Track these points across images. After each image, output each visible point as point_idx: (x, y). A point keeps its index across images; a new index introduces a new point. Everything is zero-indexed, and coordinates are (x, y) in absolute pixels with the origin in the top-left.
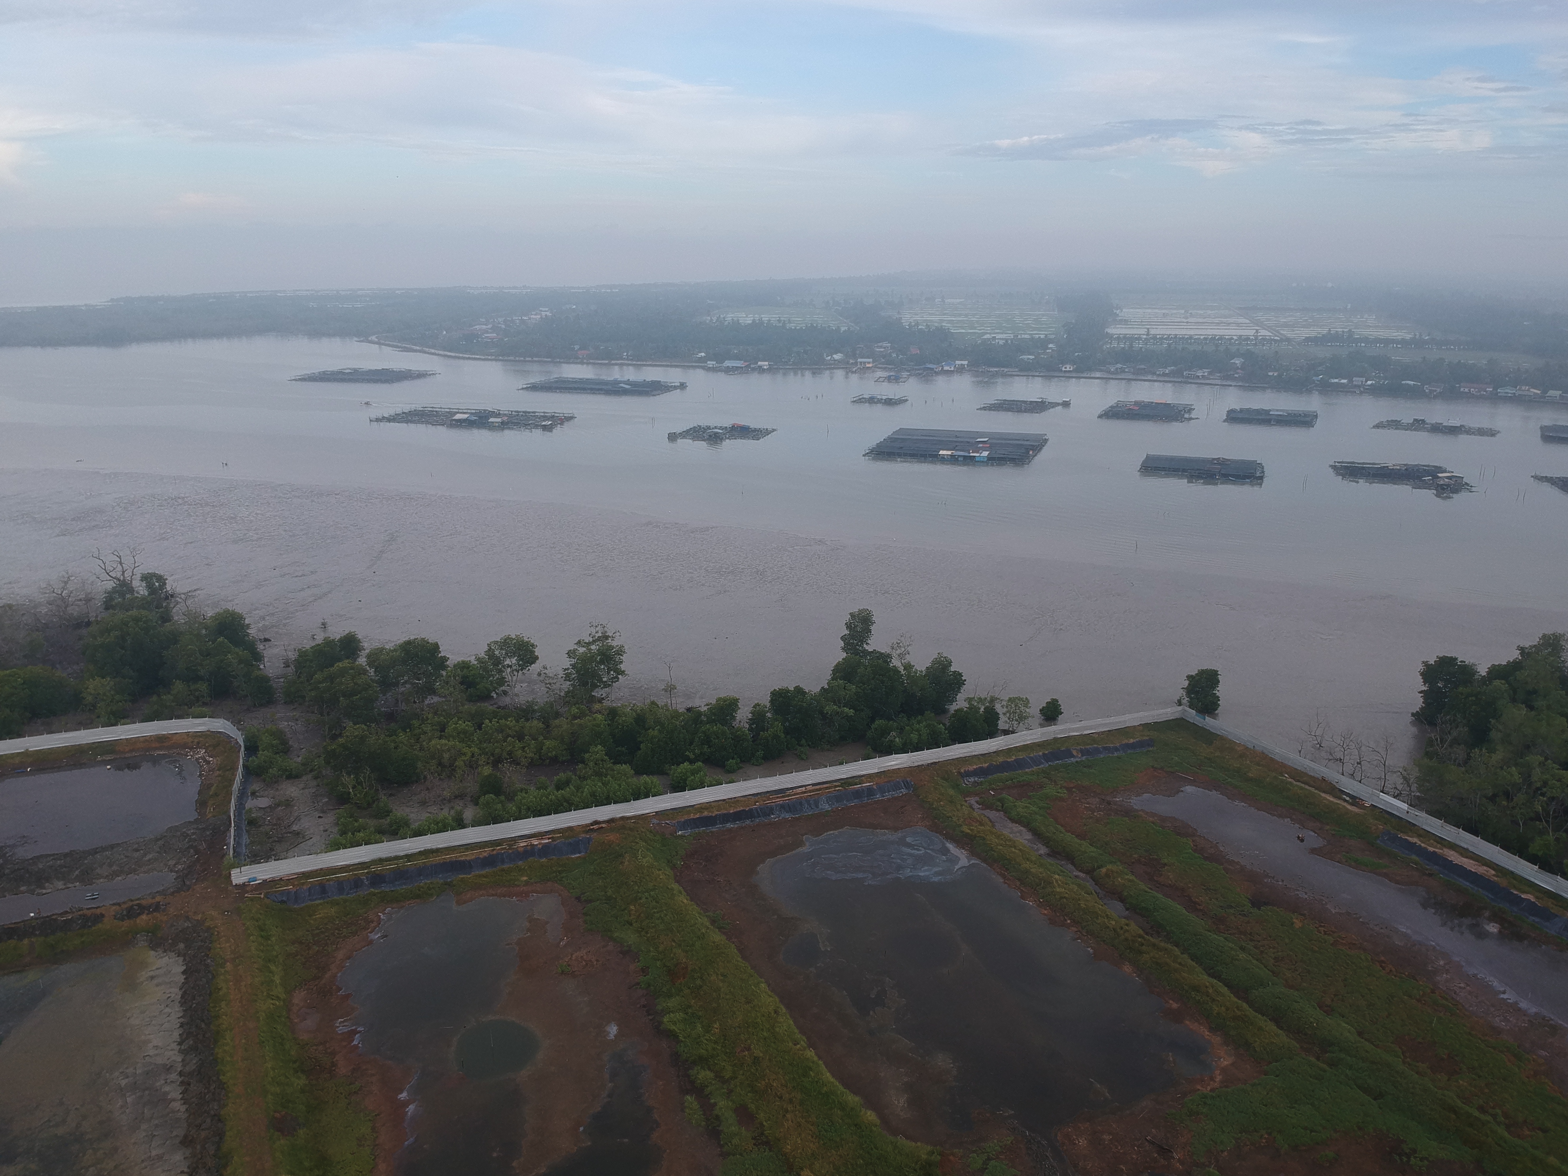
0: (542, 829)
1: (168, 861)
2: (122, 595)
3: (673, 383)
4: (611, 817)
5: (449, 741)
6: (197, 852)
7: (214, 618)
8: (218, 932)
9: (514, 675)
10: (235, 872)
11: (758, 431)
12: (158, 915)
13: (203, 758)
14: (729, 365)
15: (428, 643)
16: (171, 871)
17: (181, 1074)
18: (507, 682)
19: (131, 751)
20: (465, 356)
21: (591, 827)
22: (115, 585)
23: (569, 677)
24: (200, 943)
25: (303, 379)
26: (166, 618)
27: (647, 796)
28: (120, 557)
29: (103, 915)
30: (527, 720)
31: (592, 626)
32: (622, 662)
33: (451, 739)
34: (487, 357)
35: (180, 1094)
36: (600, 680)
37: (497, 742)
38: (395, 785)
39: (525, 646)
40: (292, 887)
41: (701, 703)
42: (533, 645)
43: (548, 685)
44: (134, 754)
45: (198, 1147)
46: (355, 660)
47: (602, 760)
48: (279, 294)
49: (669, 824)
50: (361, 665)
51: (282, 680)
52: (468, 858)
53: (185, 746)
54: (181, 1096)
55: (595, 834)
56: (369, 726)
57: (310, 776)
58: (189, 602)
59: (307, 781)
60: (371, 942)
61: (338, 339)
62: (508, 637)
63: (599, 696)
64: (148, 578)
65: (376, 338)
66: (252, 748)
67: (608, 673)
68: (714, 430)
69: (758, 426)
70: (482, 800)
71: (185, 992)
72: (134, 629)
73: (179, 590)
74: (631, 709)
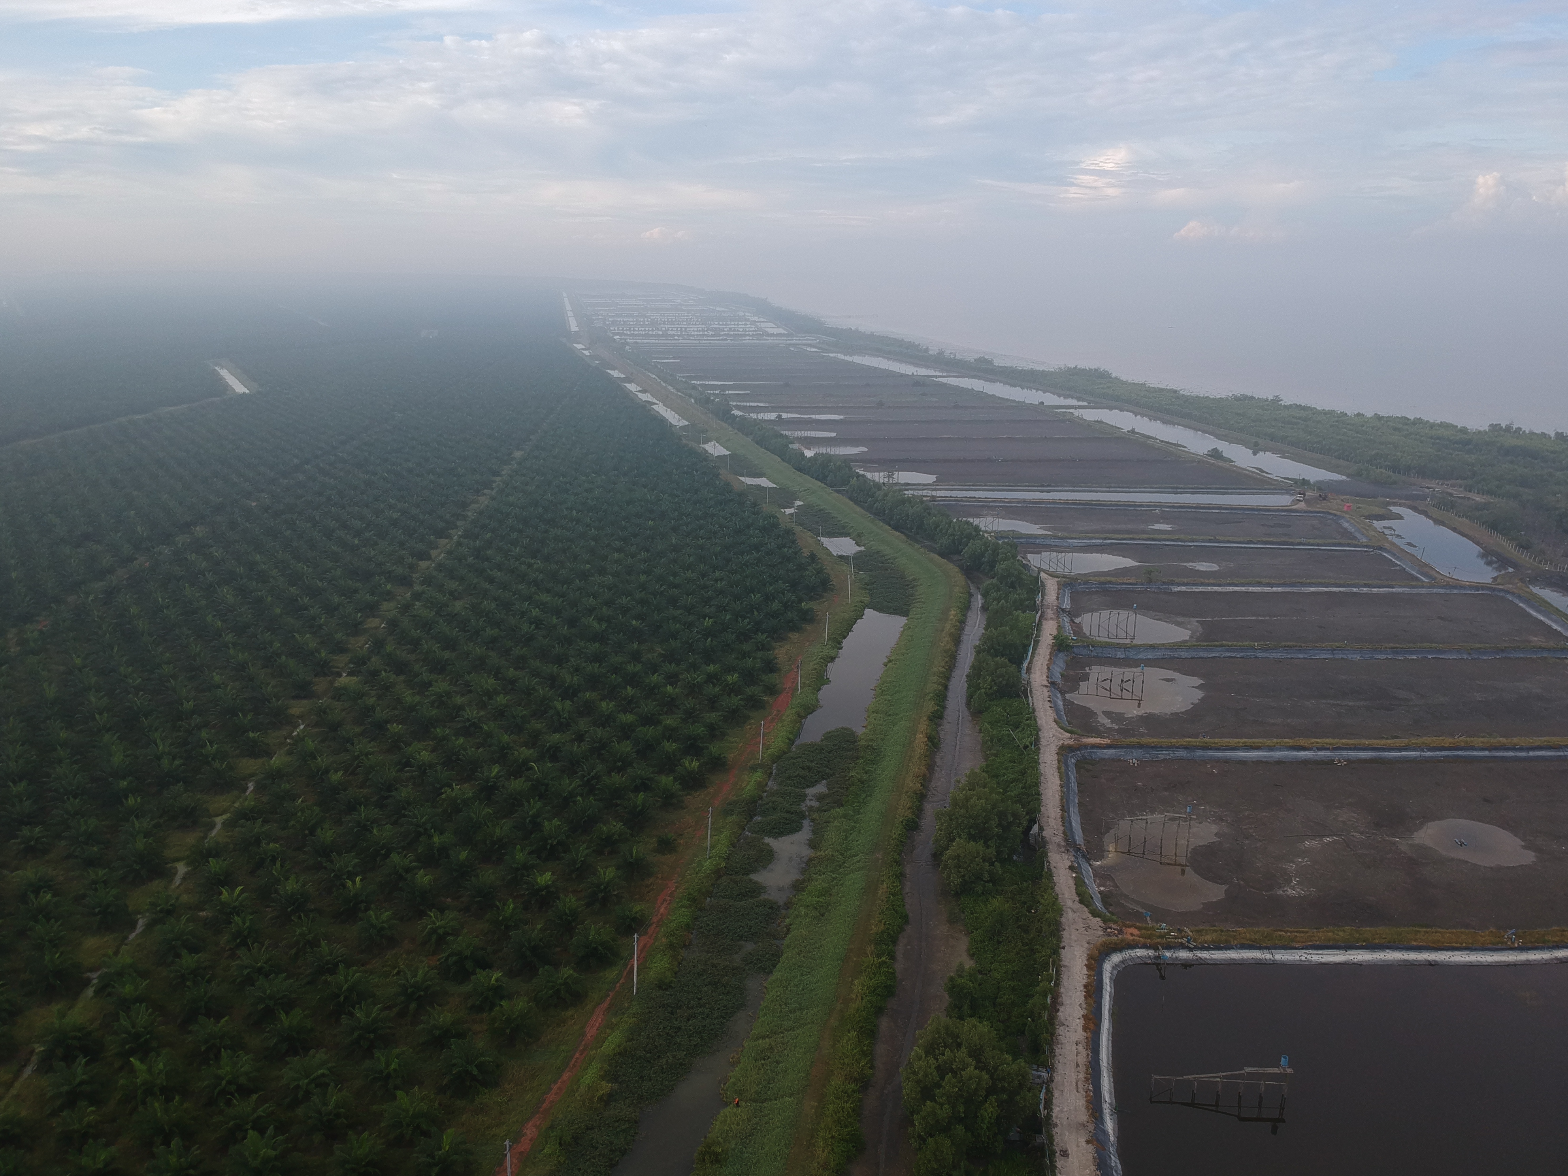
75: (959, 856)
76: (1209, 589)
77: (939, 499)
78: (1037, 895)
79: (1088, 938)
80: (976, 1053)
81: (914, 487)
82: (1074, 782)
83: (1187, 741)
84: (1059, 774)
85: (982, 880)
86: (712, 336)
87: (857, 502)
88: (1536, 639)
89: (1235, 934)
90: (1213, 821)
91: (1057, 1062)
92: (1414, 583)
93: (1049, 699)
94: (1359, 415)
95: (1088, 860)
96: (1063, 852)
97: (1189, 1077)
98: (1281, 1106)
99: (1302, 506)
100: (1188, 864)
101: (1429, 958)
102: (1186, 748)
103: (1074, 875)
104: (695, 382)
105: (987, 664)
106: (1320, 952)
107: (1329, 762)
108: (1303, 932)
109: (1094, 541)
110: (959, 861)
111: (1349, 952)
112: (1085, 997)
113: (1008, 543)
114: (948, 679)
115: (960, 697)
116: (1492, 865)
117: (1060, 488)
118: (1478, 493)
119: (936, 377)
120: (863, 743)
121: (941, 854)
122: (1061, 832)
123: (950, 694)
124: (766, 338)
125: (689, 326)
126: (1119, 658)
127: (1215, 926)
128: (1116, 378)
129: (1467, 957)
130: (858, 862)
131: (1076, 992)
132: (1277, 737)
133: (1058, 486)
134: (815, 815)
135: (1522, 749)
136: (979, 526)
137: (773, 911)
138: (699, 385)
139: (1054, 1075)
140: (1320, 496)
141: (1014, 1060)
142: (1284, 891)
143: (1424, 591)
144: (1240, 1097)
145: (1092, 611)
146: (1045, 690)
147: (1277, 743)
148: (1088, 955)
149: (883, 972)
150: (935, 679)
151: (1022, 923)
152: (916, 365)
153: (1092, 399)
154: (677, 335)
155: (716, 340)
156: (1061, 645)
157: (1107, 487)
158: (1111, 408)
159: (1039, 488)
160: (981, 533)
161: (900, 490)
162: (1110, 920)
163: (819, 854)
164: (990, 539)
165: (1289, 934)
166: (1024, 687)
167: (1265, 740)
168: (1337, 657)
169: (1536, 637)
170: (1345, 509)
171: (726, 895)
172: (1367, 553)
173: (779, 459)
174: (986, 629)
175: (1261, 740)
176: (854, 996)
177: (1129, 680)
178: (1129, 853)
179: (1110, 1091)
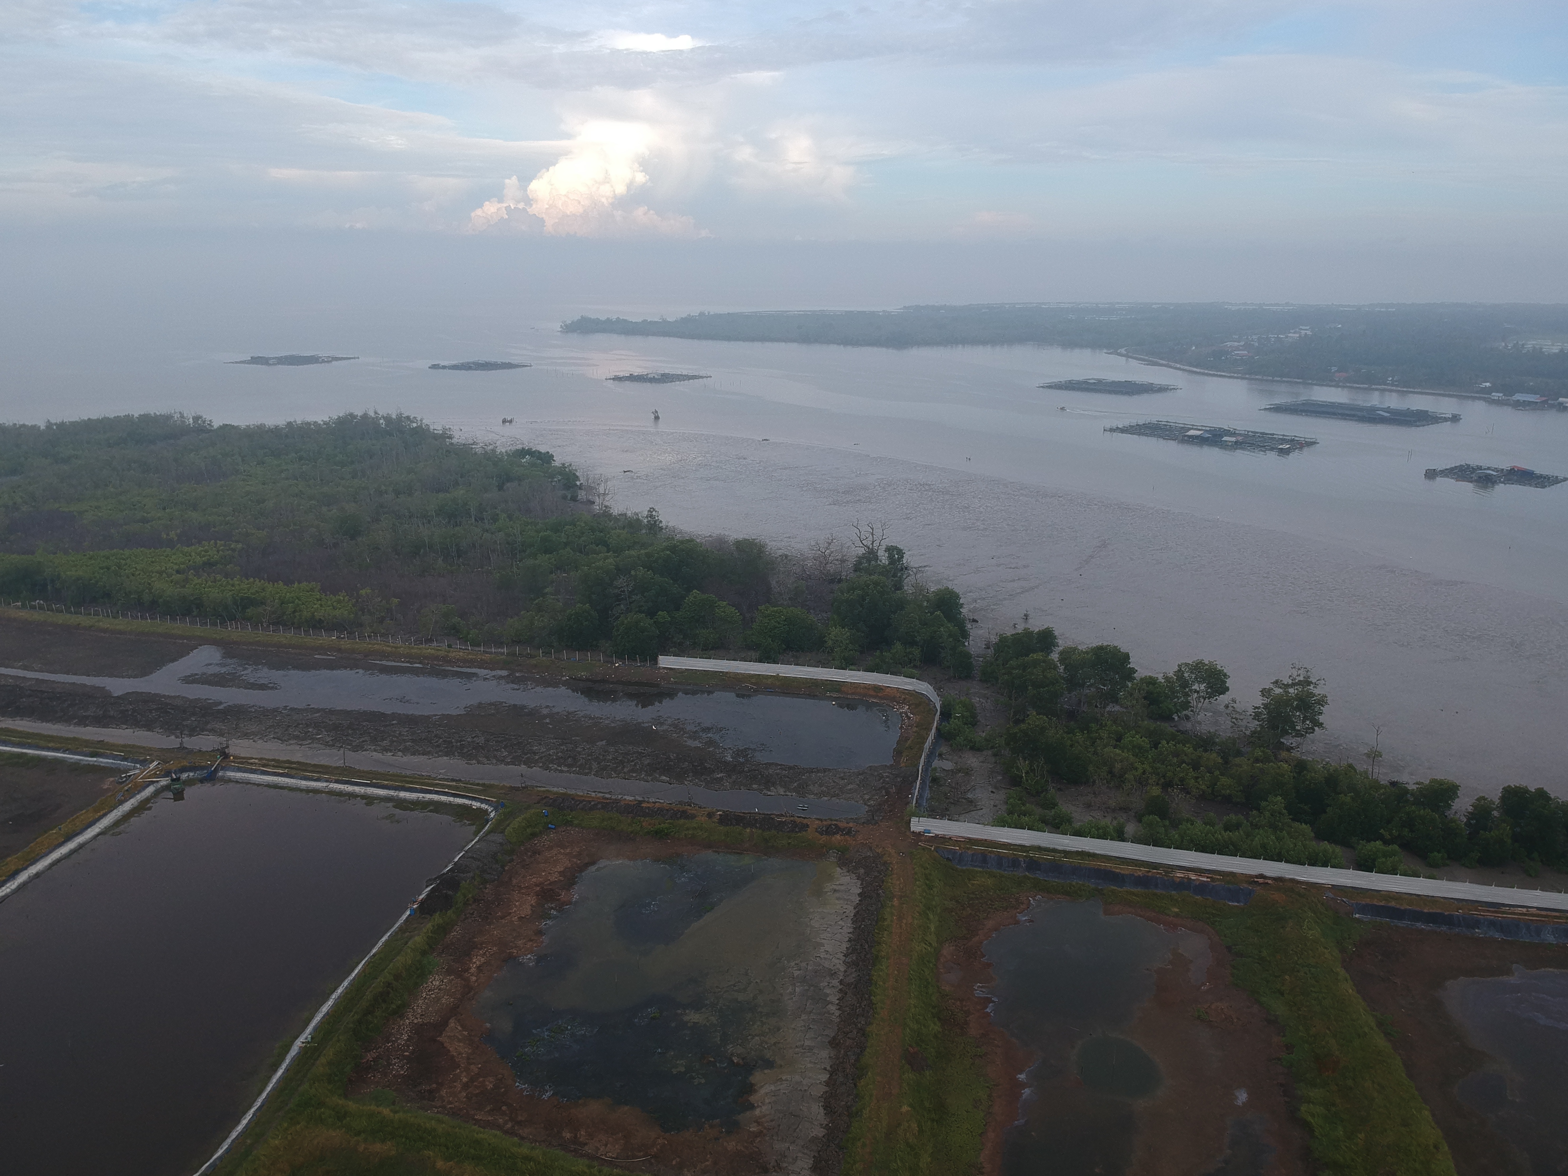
0: (1203, 866)
1: (864, 794)
2: (869, 561)
3: (1443, 414)
4: (1279, 875)
5: (1123, 752)
6: (887, 793)
7: (937, 593)
8: (892, 868)
9: (1200, 702)
10: (914, 820)
11: (1545, 478)
12: (849, 839)
13: (906, 713)
14: (1519, 398)
15: (1120, 652)
16: (865, 804)
17: (841, 982)
18: (1191, 707)
19: (853, 694)
20: (1211, 372)
21: (1256, 880)
22: (865, 552)
23: (1258, 716)
24: (876, 874)
25: (1050, 387)
26: (898, 586)
27: (1325, 865)
28: (873, 529)
29: (808, 826)
30: (1206, 751)
31: (1294, 667)
32: (1321, 713)
33: (1126, 751)
34: (1233, 374)
35: (838, 999)
36: (1294, 729)
37: (1171, 765)
38: (1064, 781)
39: (1216, 674)
40: (958, 848)
41: (1410, 780)
42: (1225, 675)
43: (1234, 720)
44: (854, 697)
45: (842, 1052)
46: (1048, 654)
47: (1280, 813)
48: (1043, 306)
49: (1345, 902)
50: (1053, 660)
51: (981, 659)
52: (1122, 872)
53: (893, 699)
54: (837, 1002)
55: (1258, 888)
56: (1050, 719)
57: (990, 752)
58: (918, 576)
59: (987, 755)
60: (1017, 922)
61: (1089, 350)
62: (1201, 662)
63: (1288, 744)
64: (890, 549)
65: (1126, 350)
66: (946, 715)
67: (1304, 722)
68: (1485, 471)
69: (1545, 472)
70: (1145, 819)
71: (858, 912)
72: (873, 592)
73: (912, 564)
74: (1323, 767)
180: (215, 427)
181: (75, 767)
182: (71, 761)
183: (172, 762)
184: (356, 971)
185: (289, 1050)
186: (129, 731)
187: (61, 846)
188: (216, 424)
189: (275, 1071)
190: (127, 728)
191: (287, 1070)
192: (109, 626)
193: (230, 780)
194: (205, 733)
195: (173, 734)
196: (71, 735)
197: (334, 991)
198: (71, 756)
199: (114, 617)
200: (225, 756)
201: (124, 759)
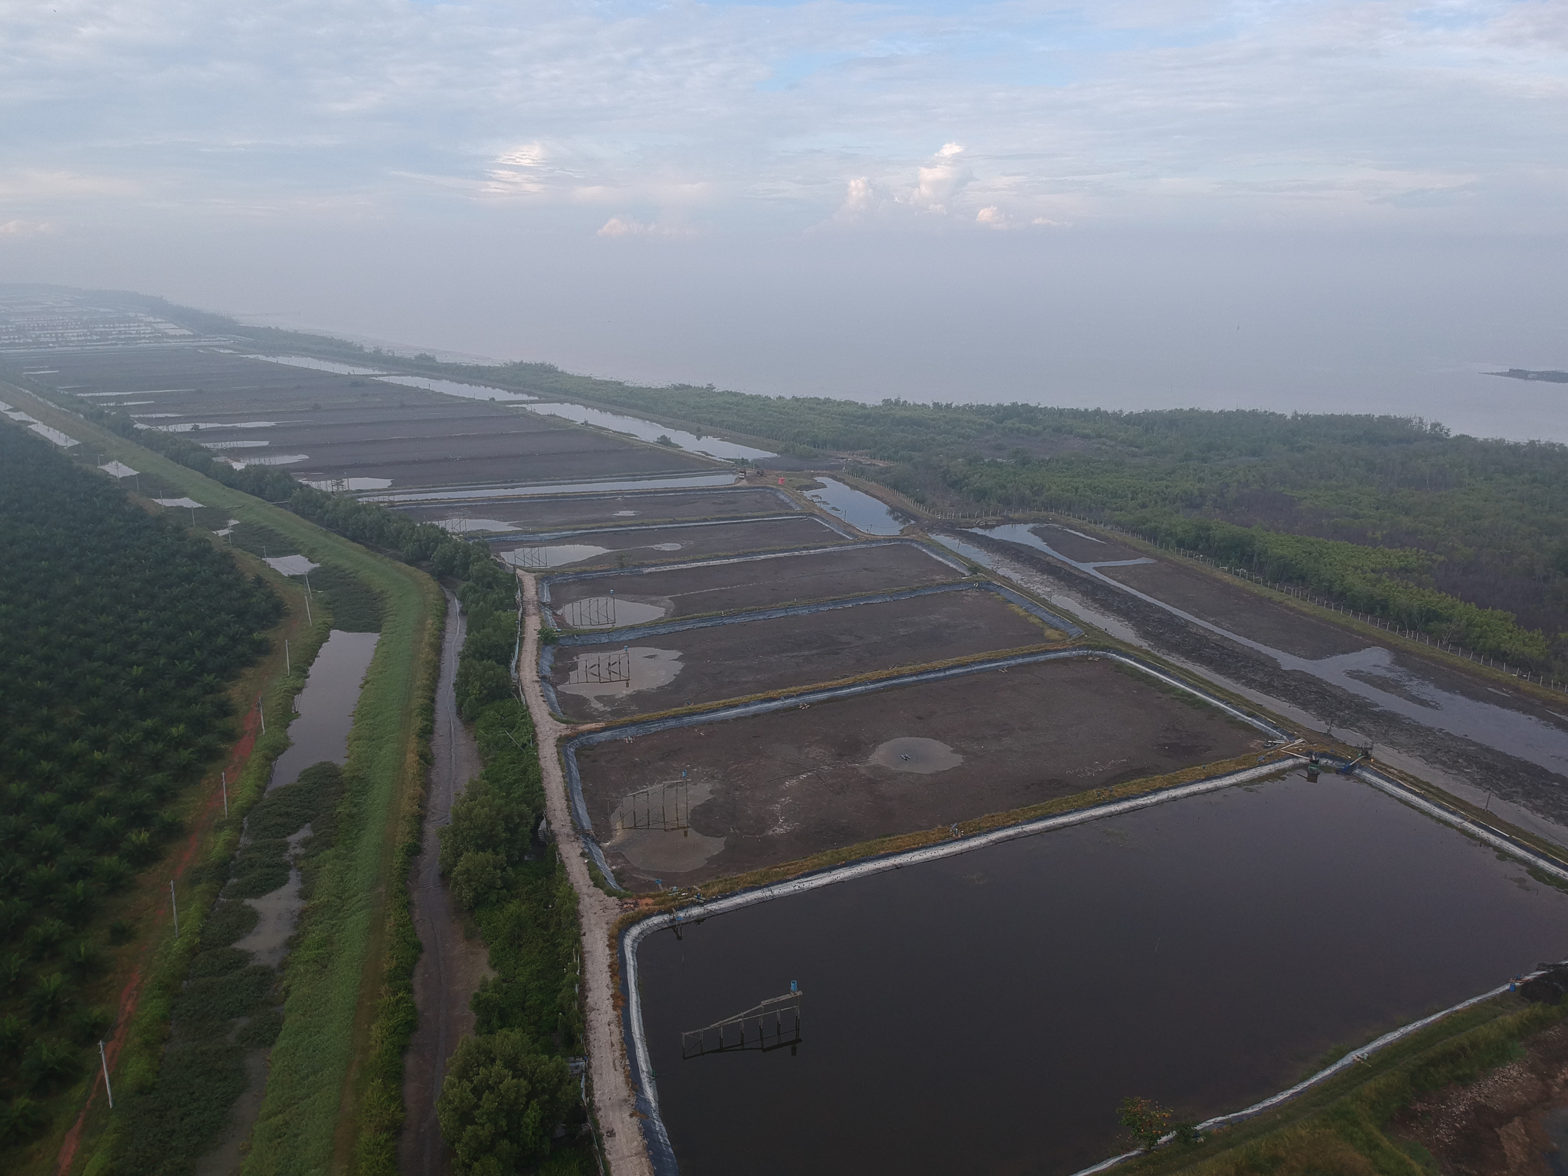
75: (468, 870)
76: (676, 567)
77: (398, 504)
78: (552, 889)
79: (607, 919)
80: (511, 1063)
81: (368, 493)
82: (575, 771)
83: (674, 711)
84: (560, 766)
85: (495, 888)
86: (97, 341)
87: (304, 515)
88: (939, 577)
89: (737, 880)
90: (706, 780)
91: (592, 1048)
92: (842, 542)
93: (541, 694)
94: (780, 398)
95: (598, 843)
96: (573, 841)
97: (715, 1025)
98: (796, 1028)
99: (744, 483)
100: (689, 825)
101: (896, 863)
102: (674, 717)
103: (586, 861)
104: (82, 395)
105: (474, 669)
106: (809, 879)
107: (796, 707)
108: (793, 864)
109: (564, 533)
110: (469, 874)
111: (833, 872)
112: (611, 977)
113: (479, 544)
114: (434, 691)
115: (449, 708)
116: (932, 772)
117: (524, 483)
118: (881, 460)
119: (376, 376)
120: (346, 775)
121: (450, 872)
122: (569, 822)
123: (439, 706)
124: (168, 340)
125: (67, 331)
126: (604, 643)
127: (720, 878)
128: (562, 372)
129: (924, 855)
130: (358, 901)
131: (602, 975)
132: (751, 693)
133: (522, 482)
134: (303, 863)
135: (940, 670)
136: (445, 529)
137: (266, 975)
138: (88, 397)
139: (592, 1061)
140: (758, 472)
141: (551, 1058)
142: (773, 831)
143: (850, 547)
144: (761, 1030)
145: (572, 601)
146: (537, 685)
147: (751, 699)
148: (608, 935)
149: (402, 1009)
150: (420, 693)
151: (541, 920)
152: (351, 364)
153: (542, 393)
154: (52, 342)
155: (102, 345)
156: (546, 639)
157: (569, 479)
158: (562, 402)
159: (503, 485)
160: (449, 535)
161: (352, 498)
162: (626, 896)
163: (312, 903)
164: (459, 540)
165: (782, 869)
166: (515, 686)
167: (741, 697)
168: (790, 614)
169: (938, 576)
170: (780, 482)
171: (206, 973)
172: (802, 520)
173: (201, 475)
174: (468, 633)
175: (737, 698)
176: (373, 1043)
177: (616, 663)
178: (635, 827)
179: (646, 1060)
180: (1451, 436)
181: (1232, 721)
182: (1230, 713)
183: (1315, 745)
184: (1433, 1018)
185: (1343, 1057)
186: (1286, 705)
187: (1200, 782)
188: (1453, 434)
189: (1324, 1069)
190: (1285, 701)
191: (1335, 1074)
192: (1296, 605)
193: (1363, 781)
194: (1353, 728)
195: (1324, 719)
196: (1236, 692)
197: (1404, 1026)
198: (1232, 710)
199: (1302, 599)
200: (1367, 757)
201: (1275, 728)
